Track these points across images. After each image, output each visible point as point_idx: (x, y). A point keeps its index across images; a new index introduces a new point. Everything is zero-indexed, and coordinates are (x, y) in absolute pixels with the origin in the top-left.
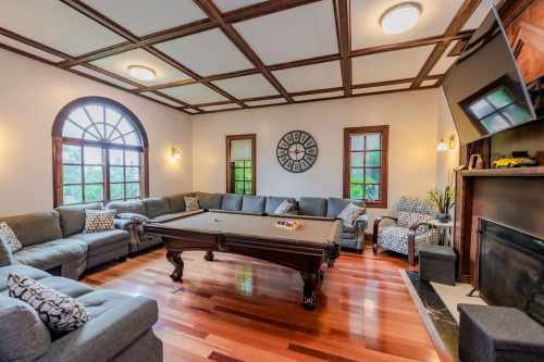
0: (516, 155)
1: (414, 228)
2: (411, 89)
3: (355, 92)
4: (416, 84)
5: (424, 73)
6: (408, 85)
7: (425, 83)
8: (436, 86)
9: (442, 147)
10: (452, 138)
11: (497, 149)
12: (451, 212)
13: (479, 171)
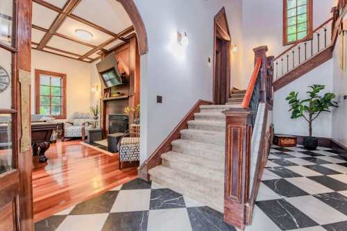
0: (118, 93)
1: (84, 124)
2: (78, 59)
3: (45, 49)
4: (81, 59)
5: (86, 56)
6: (78, 57)
7: (85, 59)
8: (90, 62)
9: (94, 90)
10: (97, 86)
11: (113, 91)
12: (99, 115)
13: (108, 98)
